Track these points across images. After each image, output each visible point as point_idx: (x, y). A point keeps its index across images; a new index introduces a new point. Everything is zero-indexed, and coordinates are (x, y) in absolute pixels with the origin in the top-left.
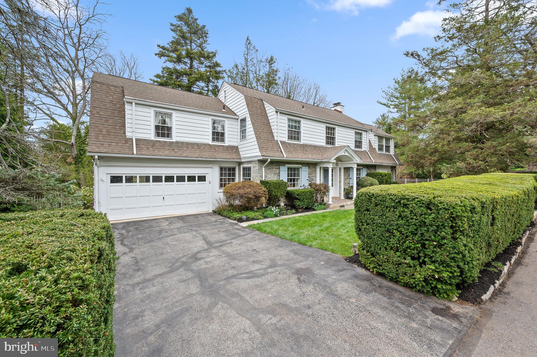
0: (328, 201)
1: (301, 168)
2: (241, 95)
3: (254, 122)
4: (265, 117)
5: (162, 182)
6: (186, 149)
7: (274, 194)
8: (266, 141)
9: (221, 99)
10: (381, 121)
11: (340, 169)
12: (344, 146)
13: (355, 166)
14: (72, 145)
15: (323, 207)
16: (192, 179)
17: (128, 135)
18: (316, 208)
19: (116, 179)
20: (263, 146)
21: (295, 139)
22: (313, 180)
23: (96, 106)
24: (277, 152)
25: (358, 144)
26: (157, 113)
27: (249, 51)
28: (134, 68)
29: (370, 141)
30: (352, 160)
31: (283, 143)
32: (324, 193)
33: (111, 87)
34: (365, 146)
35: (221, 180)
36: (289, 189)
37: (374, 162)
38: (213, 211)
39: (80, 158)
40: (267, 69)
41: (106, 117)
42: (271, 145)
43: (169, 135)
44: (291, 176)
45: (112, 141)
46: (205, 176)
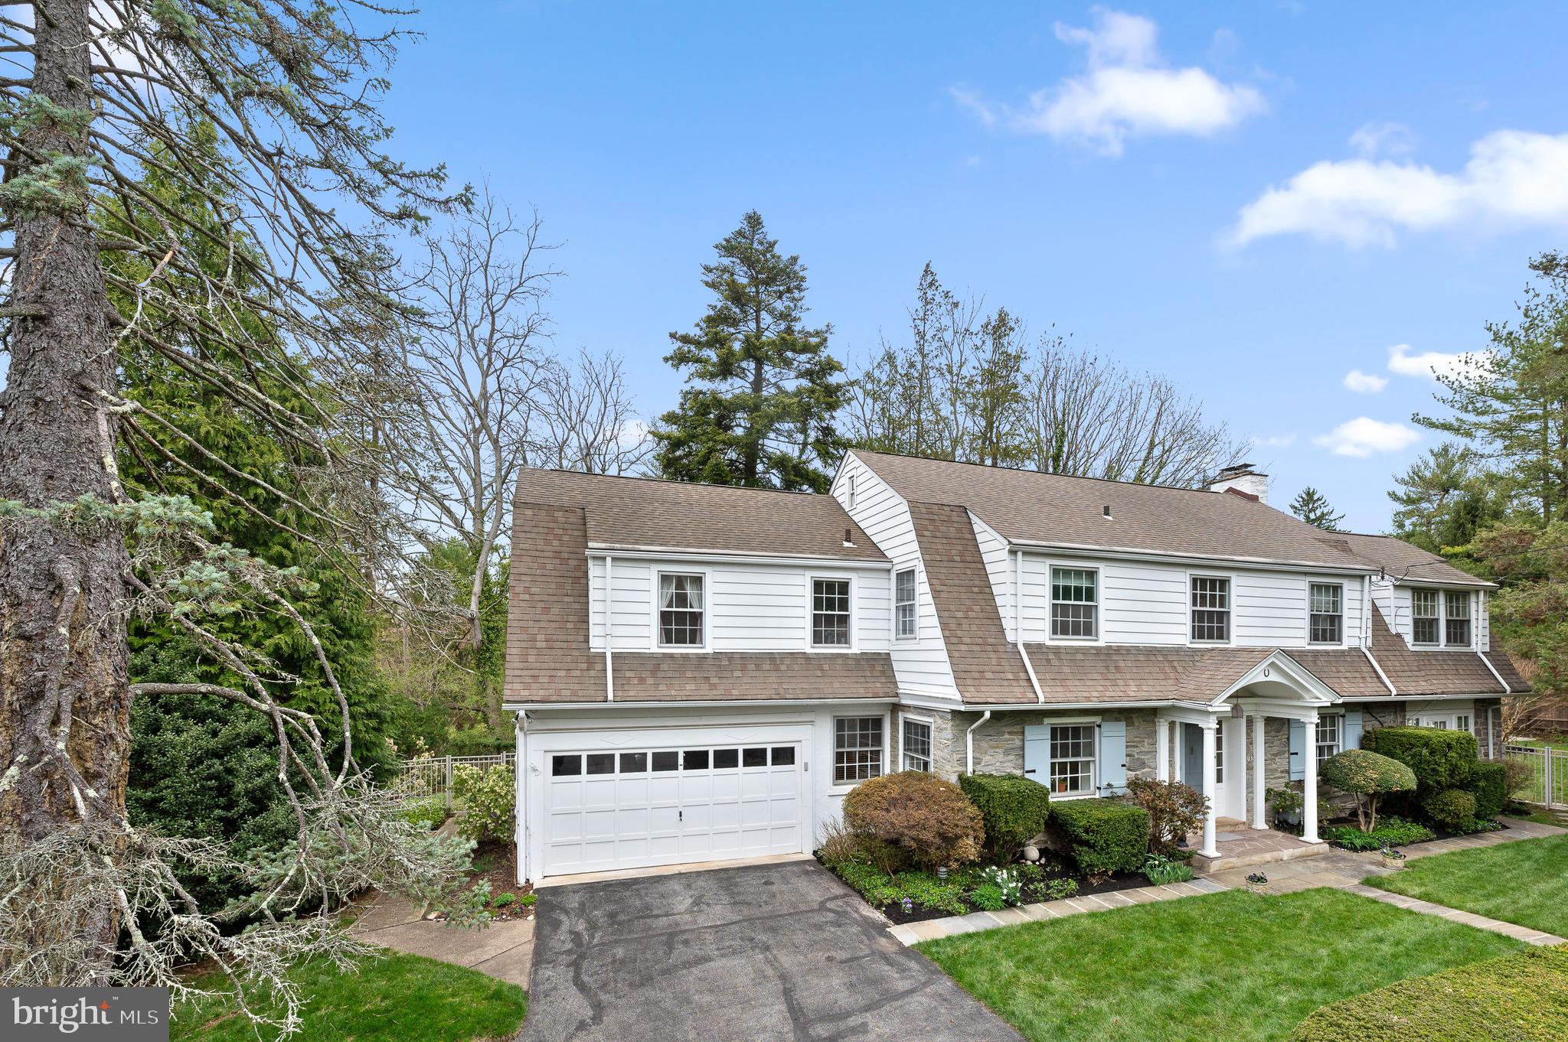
0: (1202, 843)
1: (1099, 726)
2: (898, 499)
3: (939, 588)
4: (974, 565)
5: (676, 768)
6: (738, 674)
7: (1004, 829)
8: (978, 648)
9: (840, 500)
10: (1434, 474)
11: (1250, 722)
12: (1266, 652)
13: (1314, 718)
14: (472, 620)
15: (1183, 869)
16: (755, 757)
17: (596, 644)
18: (1154, 875)
19: (564, 765)
20: (968, 668)
21: (1076, 632)
22: (1143, 765)
23: (524, 571)
24: (1014, 683)
25: (1326, 626)
26: (665, 579)
27: (928, 307)
28: (614, 389)
29: (1375, 609)
30: (1300, 697)
31: (1034, 649)
32: (1188, 821)
33: (556, 514)
34: (1357, 632)
35: (839, 757)
36: (1054, 798)
37: (1394, 692)
38: (815, 853)
39: (488, 650)
40: (988, 353)
41: (545, 598)
42: (994, 661)
43: (695, 637)
44: (1065, 755)
45: (557, 665)
46: (792, 749)
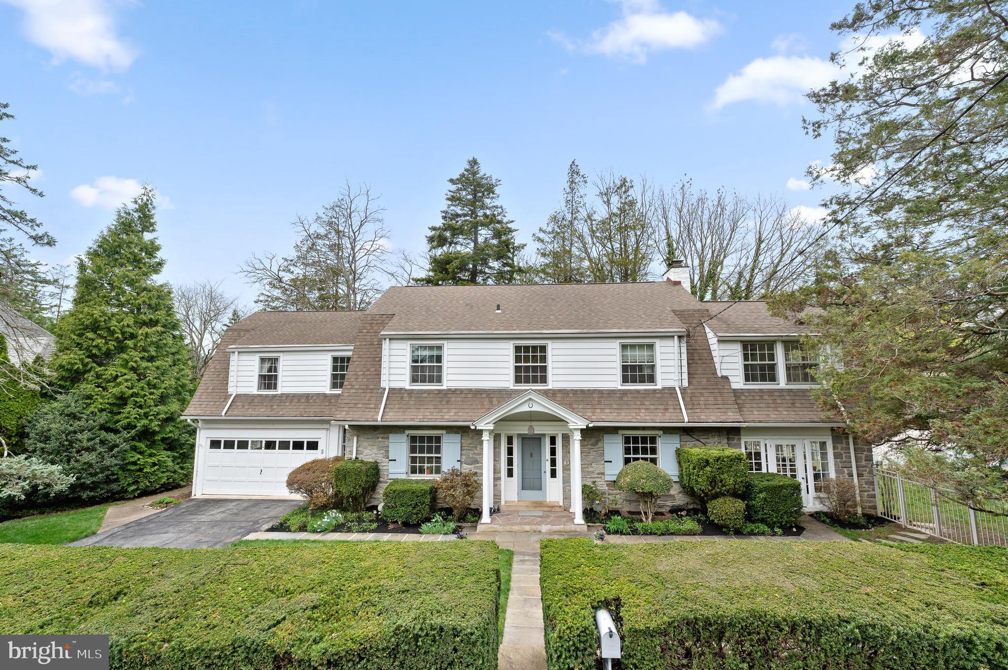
1: (444, 436)
13: (576, 437)
15: (449, 527)
17: (231, 390)
18: (423, 527)
19: (215, 444)
22: (476, 461)
25: (639, 373)
26: (263, 360)
31: (396, 391)
34: (669, 376)
37: (687, 420)
43: (273, 386)
44: (422, 452)
46: (317, 442)
